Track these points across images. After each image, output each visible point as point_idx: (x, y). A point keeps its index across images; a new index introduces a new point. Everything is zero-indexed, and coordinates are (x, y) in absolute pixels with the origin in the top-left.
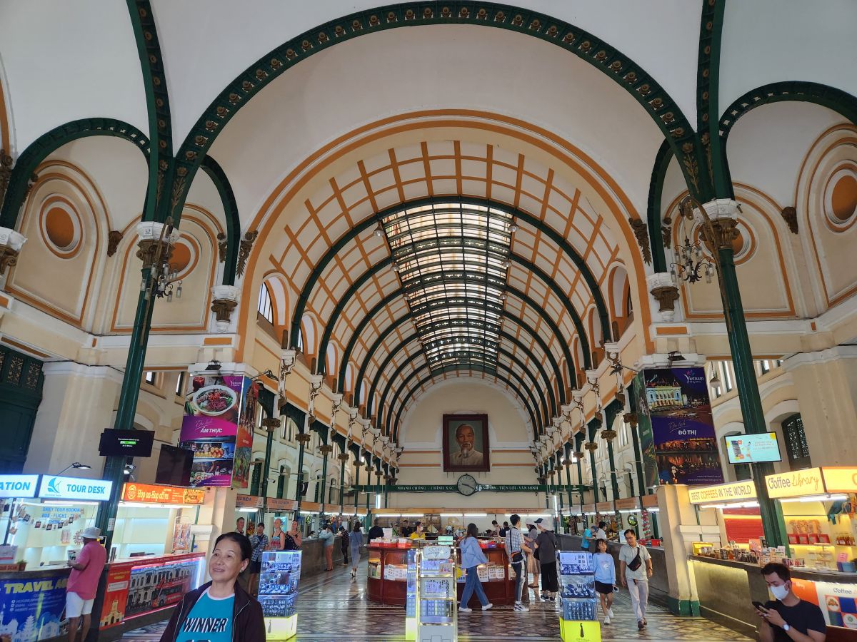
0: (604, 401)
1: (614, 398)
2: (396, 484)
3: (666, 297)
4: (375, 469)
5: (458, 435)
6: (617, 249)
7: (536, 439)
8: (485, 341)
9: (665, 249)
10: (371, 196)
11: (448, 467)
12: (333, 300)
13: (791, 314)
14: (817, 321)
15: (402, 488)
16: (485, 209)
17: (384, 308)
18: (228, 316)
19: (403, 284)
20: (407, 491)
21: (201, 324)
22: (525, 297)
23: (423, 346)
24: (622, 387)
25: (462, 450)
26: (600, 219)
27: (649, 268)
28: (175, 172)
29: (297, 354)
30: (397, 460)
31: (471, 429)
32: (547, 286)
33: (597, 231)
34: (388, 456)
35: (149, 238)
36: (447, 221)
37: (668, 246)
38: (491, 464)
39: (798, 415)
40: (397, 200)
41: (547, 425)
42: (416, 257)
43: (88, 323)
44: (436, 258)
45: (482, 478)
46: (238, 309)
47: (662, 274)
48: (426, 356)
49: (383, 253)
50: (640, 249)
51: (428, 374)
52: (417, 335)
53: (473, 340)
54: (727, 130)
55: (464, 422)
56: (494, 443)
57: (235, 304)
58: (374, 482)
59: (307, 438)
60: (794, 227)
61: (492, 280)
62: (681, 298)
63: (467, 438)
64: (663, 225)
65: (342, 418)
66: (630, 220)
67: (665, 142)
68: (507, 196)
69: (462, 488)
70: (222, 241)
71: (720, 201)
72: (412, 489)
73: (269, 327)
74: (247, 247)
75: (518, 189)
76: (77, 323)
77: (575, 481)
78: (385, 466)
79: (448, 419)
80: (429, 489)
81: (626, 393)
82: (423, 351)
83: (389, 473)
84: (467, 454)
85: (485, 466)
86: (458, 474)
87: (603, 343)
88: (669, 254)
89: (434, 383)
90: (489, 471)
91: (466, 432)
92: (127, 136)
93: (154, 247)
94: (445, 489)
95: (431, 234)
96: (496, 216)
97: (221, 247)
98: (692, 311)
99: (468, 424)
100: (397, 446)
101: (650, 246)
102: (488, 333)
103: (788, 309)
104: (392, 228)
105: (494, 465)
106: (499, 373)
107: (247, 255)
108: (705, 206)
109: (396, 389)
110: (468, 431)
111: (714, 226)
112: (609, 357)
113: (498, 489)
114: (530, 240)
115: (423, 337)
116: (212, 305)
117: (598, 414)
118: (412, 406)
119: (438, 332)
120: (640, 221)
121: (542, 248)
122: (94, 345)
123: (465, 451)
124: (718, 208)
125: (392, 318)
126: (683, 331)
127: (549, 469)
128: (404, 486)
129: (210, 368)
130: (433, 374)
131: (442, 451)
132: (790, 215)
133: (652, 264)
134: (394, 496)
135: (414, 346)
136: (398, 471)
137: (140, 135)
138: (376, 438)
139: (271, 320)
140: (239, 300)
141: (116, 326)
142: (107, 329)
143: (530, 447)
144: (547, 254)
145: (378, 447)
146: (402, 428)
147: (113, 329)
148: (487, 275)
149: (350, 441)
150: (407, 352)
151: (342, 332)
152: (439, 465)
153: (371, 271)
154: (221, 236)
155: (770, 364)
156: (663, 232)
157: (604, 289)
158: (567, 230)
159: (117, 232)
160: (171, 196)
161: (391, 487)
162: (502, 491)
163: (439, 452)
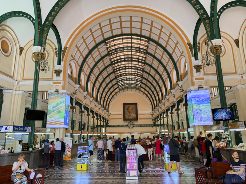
0: (177, 99)
1: (180, 98)
2: (109, 125)
3: (198, 68)
4: (102, 120)
6: (183, 52)
7: (153, 110)
8: (137, 80)
9: (198, 52)
10: (103, 34)
11: (125, 119)
12: (90, 68)
13: (235, 73)
14: (243, 75)
16: (139, 38)
17: (105, 70)
18: (60, 75)
19: (112, 62)
20: (112, 127)
21: (51, 77)
22: (151, 66)
23: (117, 82)
24: (183, 95)
25: (129, 114)
26: (178, 42)
27: (193, 59)
28: (43, 29)
29: (80, 86)
30: (109, 117)
32: (159, 63)
33: (176, 46)
34: (106, 116)
35: (36, 51)
36: (126, 42)
37: (199, 51)
38: (138, 118)
39: (236, 104)
40: (111, 35)
41: (157, 106)
42: (116, 53)
43: (15, 78)
44: (122, 54)
45: (135, 123)
46: (62, 72)
47: (197, 61)
48: (118, 85)
49: (106, 52)
50: (191, 53)
51: (118, 90)
52: (115, 78)
53: (133, 80)
54: (219, 16)
55: (130, 105)
56: (139, 112)
57: (62, 71)
58: (102, 124)
59: (83, 112)
60: (238, 46)
61: (140, 61)
62: (203, 68)
63: (131, 110)
64: (198, 45)
65: (93, 105)
66: (188, 43)
67: (200, 18)
68: (147, 34)
69: (129, 125)
70: (56, 50)
71: (216, 39)
72: (114, 126)
73: (71, 77)
74: (64, 52)
75: (151, 32)
76: (12, 77)
77: (166, 123)
78: (105, 119)
79: (125, 104)
80: (119, 126)
81: (184, 97)
82: (117, 83)
83: (106, 121)
85: (136, 119)
86: (128, 122)
87: (177, 82)
88: (199, 54)
89: (120, 93)
90: (138, 120)
91: (130, 108)
92: (26, 17)
93: (38, 54)
94: (124, 126)
95: (121, 46)
96: (143, 40)
97: (56, 52)
98: (206, 73)
99: (131, 106)
100: (109, 113)
101: (193, 52)
102: (138, 77)
103: (235, 72)
104: (108, 44)
105: (139, 118)
106: (141, 90)
107: (64, 55)
108: (212, 41)
109: (108, 95)
110: (131, 108)
111: (215, 47)
112: (179, 86)
113: (140, 126)
114: (154, 48)
115: (117, 79)
116: (54, 71)
117: (175, 103)
118: (113, 101)
119: (122, 77)
120: (191, 44)
121: (158, 51)
122: (18, 84)
123: (130, 114)
124: (216, 42)
125: (108, 73)
126: (203, 79)
127: (157, 119)
128: (111, 125)
129: (55, 92)
130: (120, 90)
132: (237, 42)
133: (194, 57)
134: (107, 128)
135: (114, 82)
136: (109, 121)
137: (31, 17)
138: (102, 111)
139: (71, 75)
140: (62, 69)
141: (24, 78)
142: (21, 79)
143: (151, 113)
144: (159, 53)
145: (103, 114)
146: (110, 107)
147: (23, 79)
148: (139, 59)
149: (95, 112)
150: (112, 84)
151: (93, 78)
152: (122, 119)
153: (102, 59)
154: (56, 49)
155: (228, 88)
156: (197, 47)
157: (178, 64)
158: (166, 45)
159: (22, 48)
160: (42, 37)
161: (107, 126)
162: (142, 126)
163: (122, 115)
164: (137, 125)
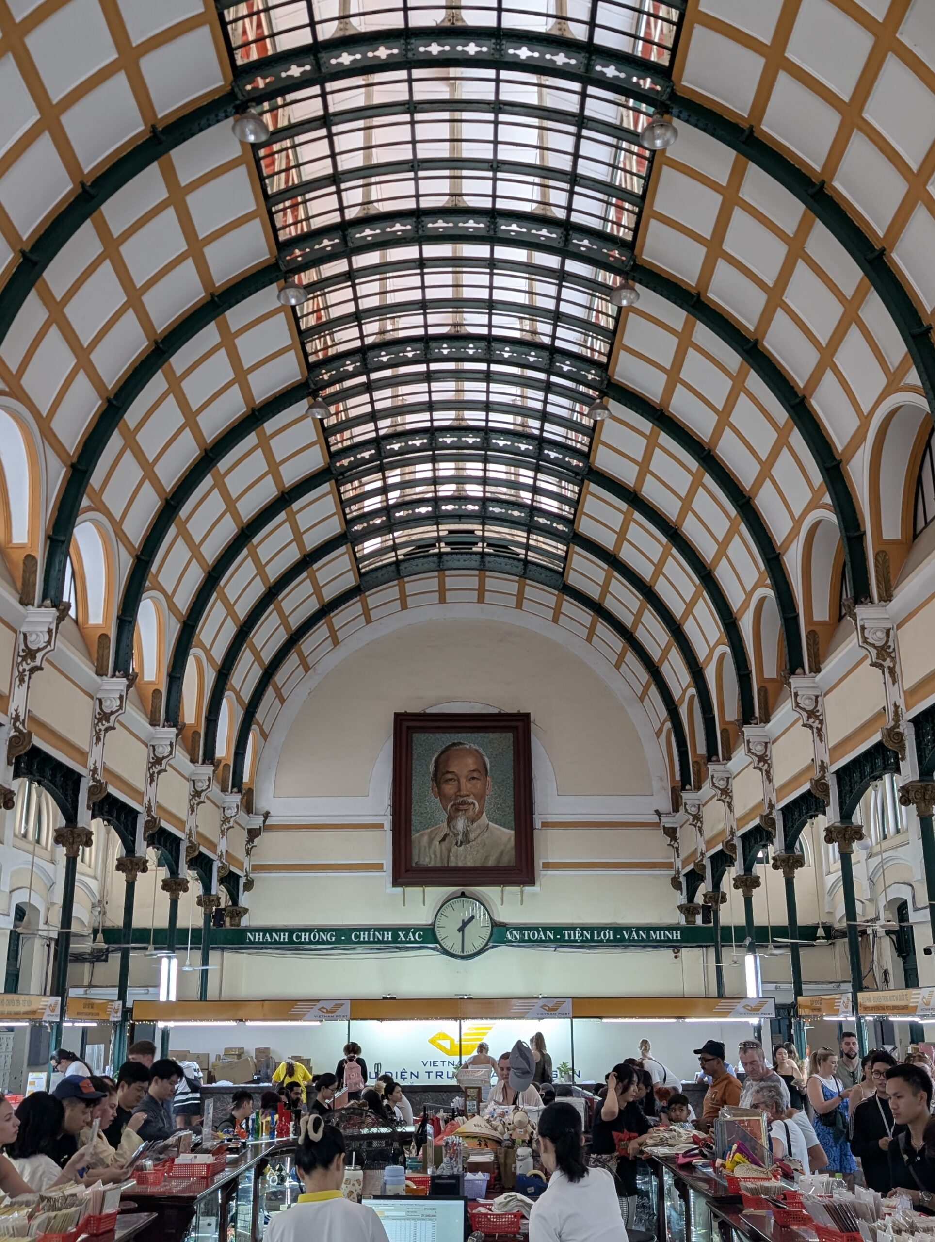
2: (245, 922)
4: (158, 869)
5: (439, 776)
11: (406, 870)
15: (259, 937)
20: (276, 945)
25: (451, 820)
30: (248, 853)
31: (481, 755)
34: (211, 833)
38: (539, 864)
51: (350, 581)
55: (459, 737)
56: (550, 802)
63: (466, 786)
69: (448, 933)
72: (293, 939)
78: (201, 864)
79: (408, 726)
80: (344, 938)
82: (329, 477)
83: (218, 890)
84: (466, 834)
85: (520, 869)
86: (436, 893)
89: (369, 618)
90: (532, 882)
91: (463, 766)
94: (396, 938)
99: (472, 741)
100: (248, 807)
105: (547, 866)
110: (470, 763)
113: (557, 937)
123: (460, 824)
125: (201, 264)
128: (265, 931)
130: (365, 580)
131: (388, 825)
136: (249, 885)
143: (658, 813)
152: (379, 867)
161: (222, 932)
162: (571, 944)
163: (380, 826)
164: (521, 928)
